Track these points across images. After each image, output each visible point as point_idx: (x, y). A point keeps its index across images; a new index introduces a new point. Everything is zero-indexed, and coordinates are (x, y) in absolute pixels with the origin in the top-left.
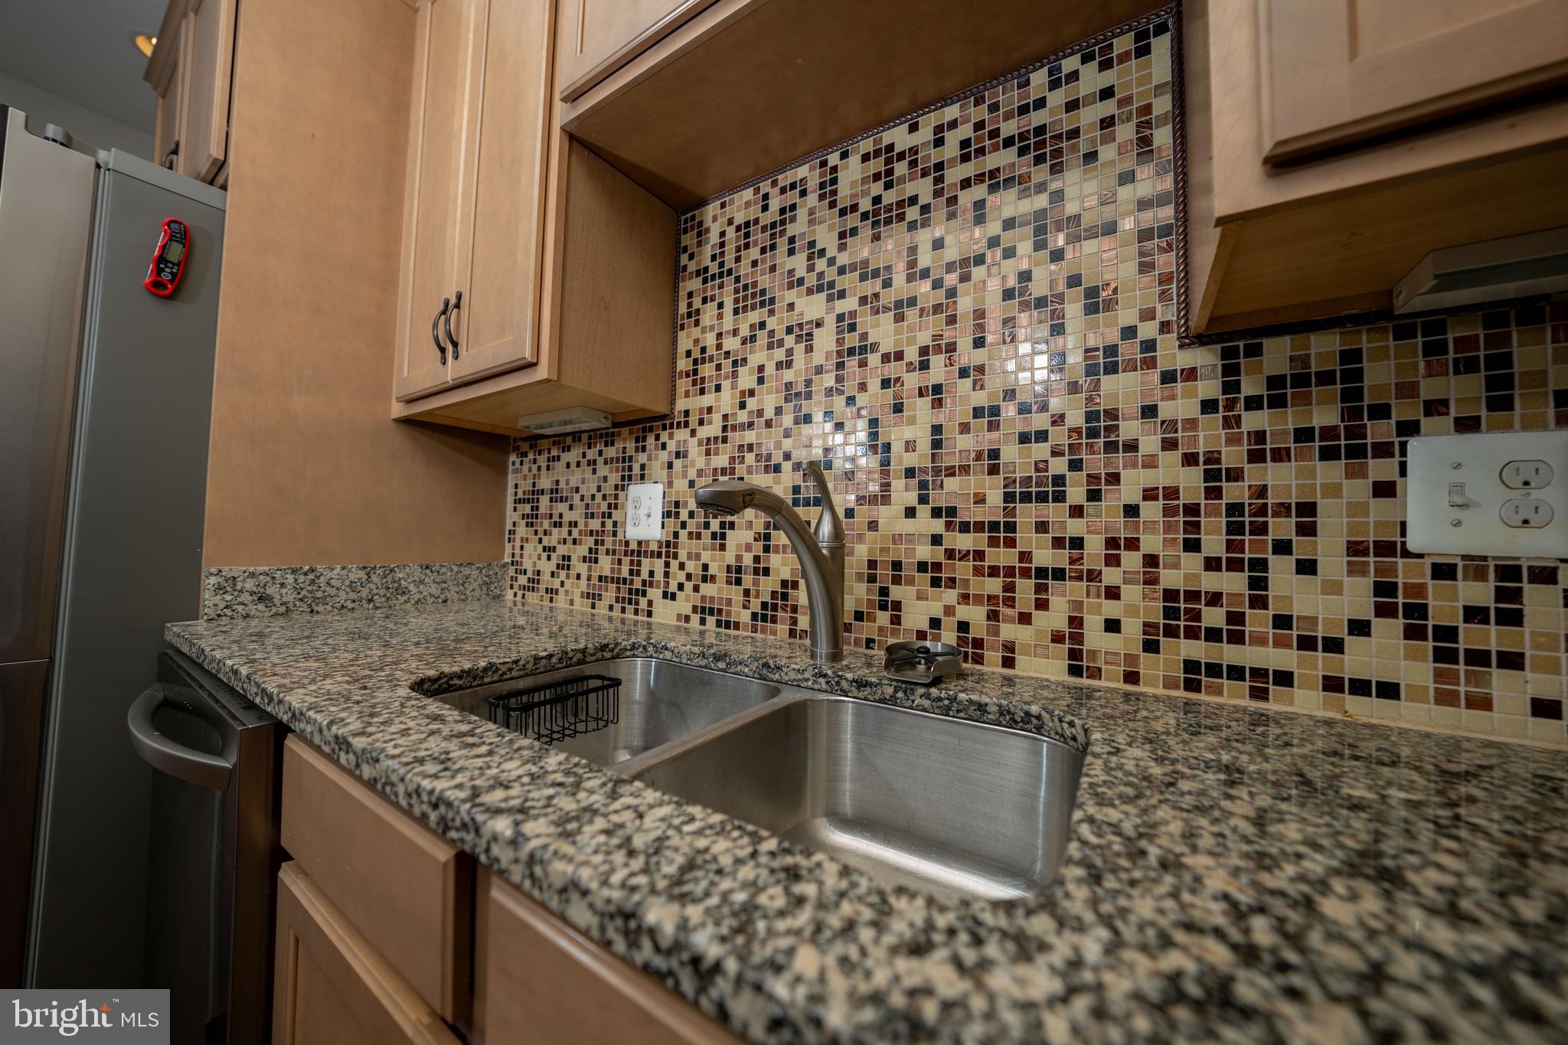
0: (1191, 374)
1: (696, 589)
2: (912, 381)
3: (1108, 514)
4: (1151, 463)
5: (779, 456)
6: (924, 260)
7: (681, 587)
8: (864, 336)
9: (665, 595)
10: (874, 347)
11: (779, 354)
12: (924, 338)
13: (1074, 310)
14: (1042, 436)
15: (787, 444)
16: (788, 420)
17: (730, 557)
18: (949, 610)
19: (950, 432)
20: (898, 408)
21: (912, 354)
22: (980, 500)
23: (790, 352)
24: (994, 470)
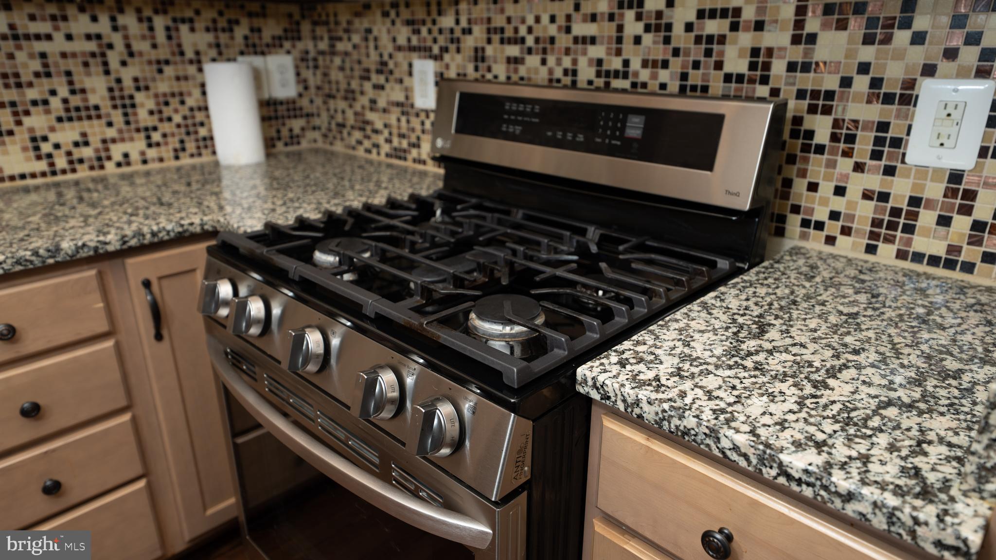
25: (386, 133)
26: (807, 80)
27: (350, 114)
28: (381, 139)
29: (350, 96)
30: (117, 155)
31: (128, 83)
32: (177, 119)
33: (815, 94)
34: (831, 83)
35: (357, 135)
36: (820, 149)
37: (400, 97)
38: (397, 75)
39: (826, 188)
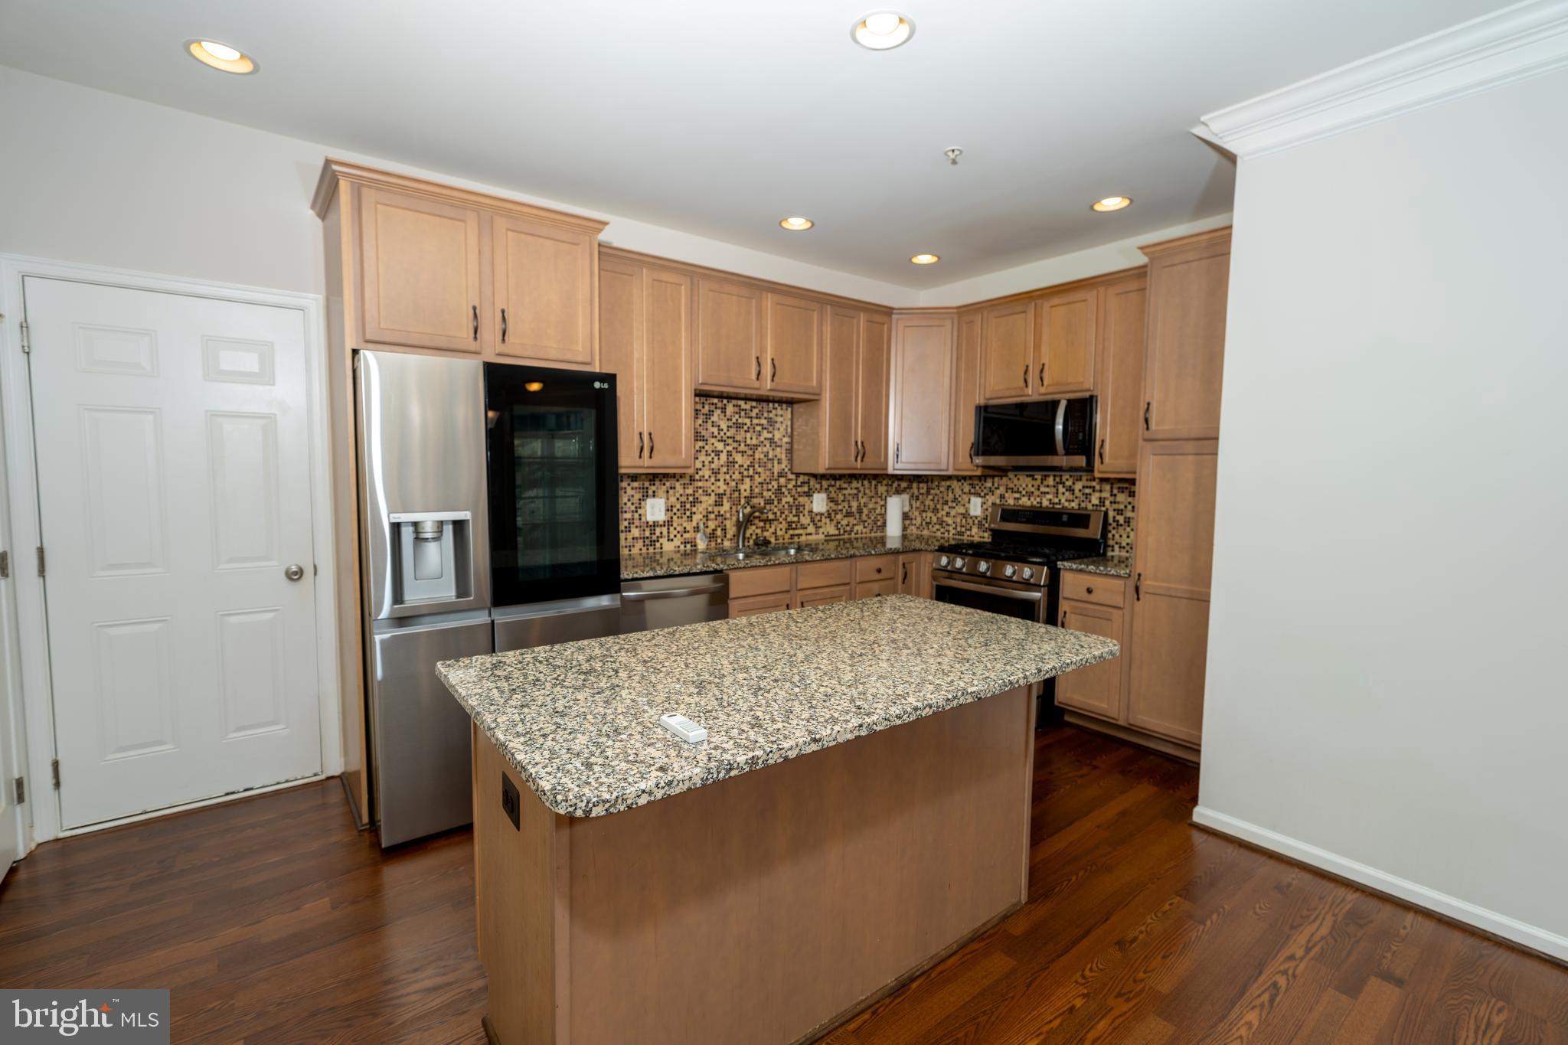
0: (791, 480)
1: (682, 536)
2: (745, 473)
3: (780, 506)
4: (786, 496)
5: (709, 491)
6: (749, 442)
7: (675, 536)
8: (734, 459)
9: (668, 540)
10: (737, 462)
11: (710, 458)
12: (748, 463)
13: (776, 462)
14: (770, 490)
15: (713, 488)
16: (713, 480)
17: (694, 524)
18: (754, 531)
19: (754, 487)
20: (743, 480)
21: (745, 466)
22: (760, 504)
23: (713, 459)
24: (762, 497)
25: (954, 526)
26: (1116, 506)
27: (934, 519)
28: (951, 528)
29: (935, 511)
30: (855, 531)
31: (862, 504)
32: (873, 518)
33: (1118, 510)
34: (1122, 507)
35: (937, 527)
36: (1121, 525)
37: (962, 510)
38: (962, 503)
39: (1125, 536)
